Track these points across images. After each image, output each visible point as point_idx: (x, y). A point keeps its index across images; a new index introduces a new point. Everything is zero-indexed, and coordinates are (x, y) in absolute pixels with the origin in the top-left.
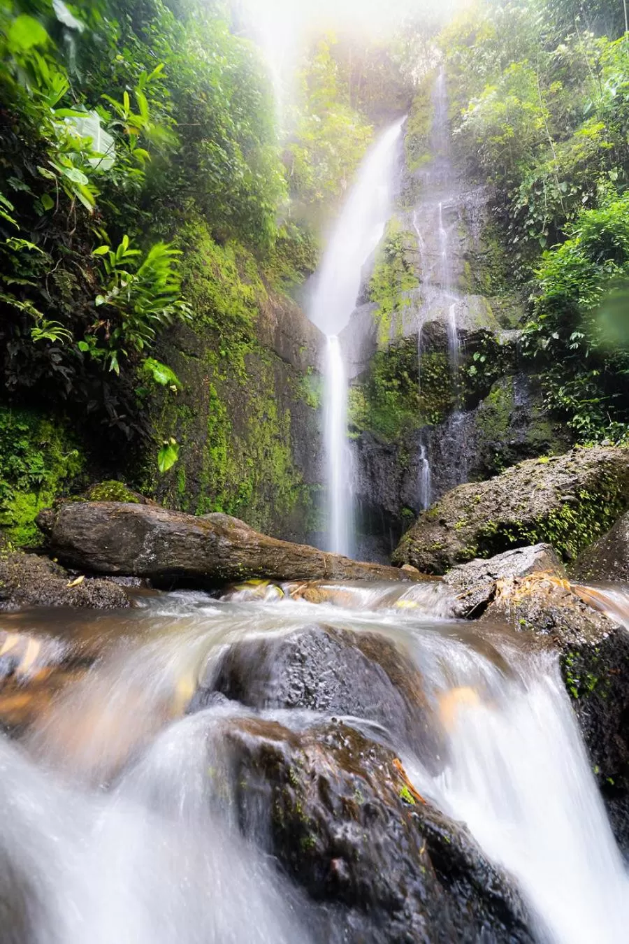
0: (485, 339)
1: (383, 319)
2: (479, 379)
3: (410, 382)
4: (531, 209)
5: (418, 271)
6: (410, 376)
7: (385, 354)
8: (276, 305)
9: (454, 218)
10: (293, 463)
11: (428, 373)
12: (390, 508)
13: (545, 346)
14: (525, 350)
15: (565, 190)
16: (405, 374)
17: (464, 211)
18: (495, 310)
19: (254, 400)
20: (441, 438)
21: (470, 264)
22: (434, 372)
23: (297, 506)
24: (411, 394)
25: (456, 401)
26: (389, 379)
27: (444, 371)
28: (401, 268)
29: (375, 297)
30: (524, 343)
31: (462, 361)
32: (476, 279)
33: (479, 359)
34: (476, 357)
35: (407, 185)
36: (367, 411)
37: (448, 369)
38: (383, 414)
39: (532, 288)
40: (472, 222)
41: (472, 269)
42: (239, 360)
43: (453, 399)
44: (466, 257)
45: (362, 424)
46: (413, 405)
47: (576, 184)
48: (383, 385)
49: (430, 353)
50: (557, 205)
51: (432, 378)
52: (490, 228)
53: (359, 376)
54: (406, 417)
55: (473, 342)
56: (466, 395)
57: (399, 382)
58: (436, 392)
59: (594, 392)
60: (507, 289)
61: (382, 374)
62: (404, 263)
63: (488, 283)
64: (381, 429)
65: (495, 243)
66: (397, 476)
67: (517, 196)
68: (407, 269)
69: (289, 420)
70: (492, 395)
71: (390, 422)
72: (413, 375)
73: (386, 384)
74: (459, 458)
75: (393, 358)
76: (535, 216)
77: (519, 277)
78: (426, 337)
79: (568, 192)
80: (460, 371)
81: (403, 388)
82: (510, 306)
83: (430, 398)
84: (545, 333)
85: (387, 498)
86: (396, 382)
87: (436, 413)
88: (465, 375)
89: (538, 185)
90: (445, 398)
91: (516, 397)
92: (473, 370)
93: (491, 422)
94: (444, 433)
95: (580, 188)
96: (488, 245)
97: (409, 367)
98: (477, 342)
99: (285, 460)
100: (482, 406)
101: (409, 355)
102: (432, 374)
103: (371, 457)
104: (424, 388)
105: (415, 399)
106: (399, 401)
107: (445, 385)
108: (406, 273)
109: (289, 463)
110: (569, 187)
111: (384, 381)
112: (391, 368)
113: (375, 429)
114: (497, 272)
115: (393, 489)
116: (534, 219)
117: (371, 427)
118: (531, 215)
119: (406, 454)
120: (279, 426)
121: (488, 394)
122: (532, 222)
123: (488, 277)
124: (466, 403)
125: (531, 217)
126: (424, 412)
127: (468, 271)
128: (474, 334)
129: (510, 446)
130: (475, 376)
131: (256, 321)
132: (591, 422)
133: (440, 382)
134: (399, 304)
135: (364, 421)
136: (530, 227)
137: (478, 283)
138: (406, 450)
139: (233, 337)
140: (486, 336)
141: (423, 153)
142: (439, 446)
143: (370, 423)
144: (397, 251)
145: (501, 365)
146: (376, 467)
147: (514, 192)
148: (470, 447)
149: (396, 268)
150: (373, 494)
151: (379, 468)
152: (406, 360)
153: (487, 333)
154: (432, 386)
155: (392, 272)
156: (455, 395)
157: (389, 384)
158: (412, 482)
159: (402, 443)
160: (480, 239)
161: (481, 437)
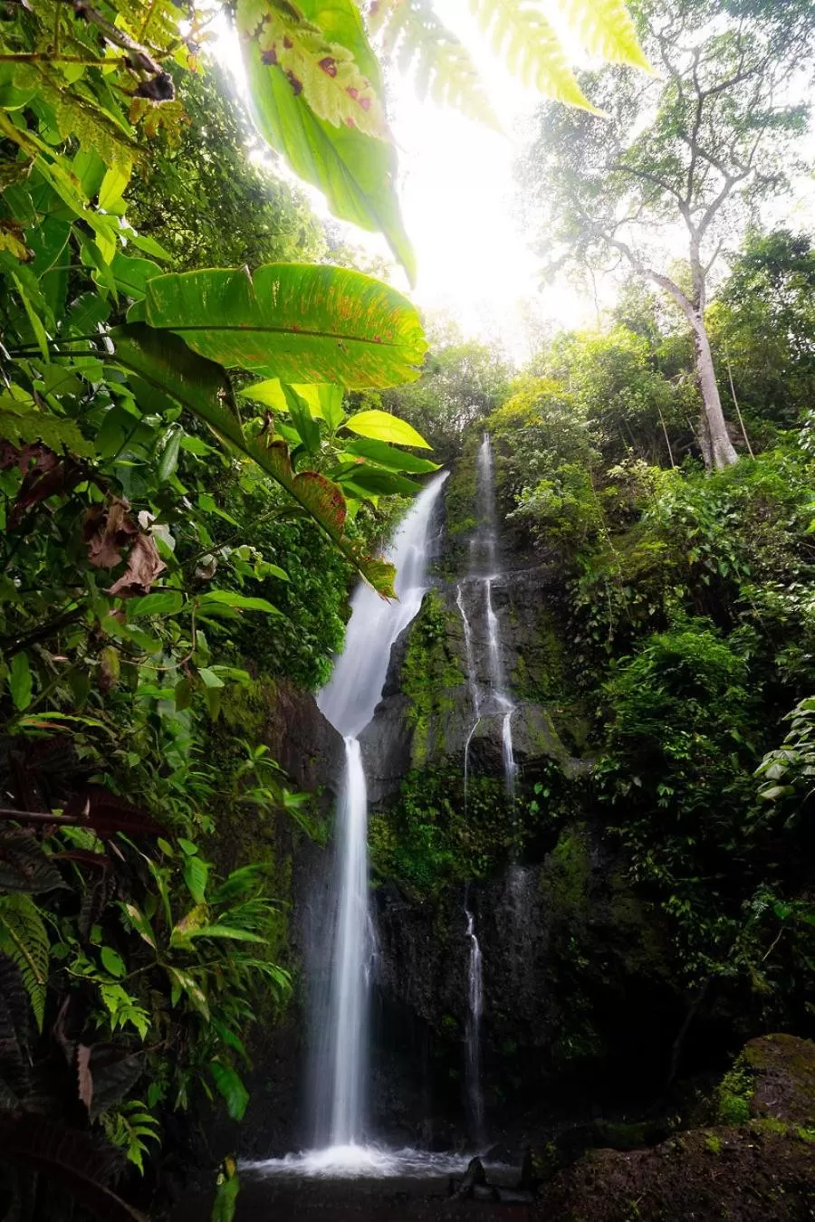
0: (549, 768)
1: (420, 723)
2: (541, 818)
3: (451, 813)
4: (594, 610)
5: (463, 663)
6: (453, 804)
7: (421, 774)
8: (285, 702)
9: (504, 599)
10: (290, 940)
11: (475, 803)
12: (424, 1012)
13: (625, 794)
14: (601, 792)
15: (629, 596)
16: (447, 803)
17: (515, 593)
18: (556, 719)
19: (247, 849)
20: (496, 907)
21: (524, 658)
22: (485, 803)
23: (289, 1009)
24: (452, 828)
25: (512, 845)
26: (424, 807)
27: (496, 803)
28: (442, 656)
29: (408, 689)
30: (599, 782)
31: (520, 791)
32: (531, 678)
33: (541, 793)
34: (537, 788)
35: (448, 549)
36: (392, 849)
37: (502, 801)
38: (414, 855)
39: (599, 699)
40: (526, 607)
41: (527, 665)
42: (231, 786)
43: (507, 841)
44: (519, 650)
45: (385, 867)
46: (454, 843)
47: (641, 591)
48: (416, 815)
49: (479, 777)
50: (622, 610)
51: (479, 809)
52: (546, 618)
53: (384, 799)
54: (445, 861)
55: (533, 770)
56: (524, 838)
57: (438, 813)
58: (484, 827)
59: (691, 866)
60: (568, 694)
61: (415, 799)
62: (447, 651)
63: (546, 684)
64: (411, 878)
65: (552, 636)
66: (434, 959)
67: (576, 590)
68: (450, 659)
69: (290, 871)
70: (561, 846)
71: (423, 866)
72: (456, 804)
73: (420, 814)
74: (520, 940)
75: (432, 780)
76: (598, 617)
77: (582, 683)
78: (474, 756)
79: (633, 599)
80: (517, 804)
81: (442, 821)
82: (573, 717)
83: (476, 836)
84: (624, 775)
85: (420, 996)
86: (433, 812)
87: (485, 857)
88: (524, 811)
89: (600, 585)
90: (497, 837)
91: (592, 854)
92: (534, 806)
93: (561, 886)
94: (499, 898)
95: (645, 596)
96: (544, 637)
97: (451, 793)
98: (538, 770)
99: (280, 937)
100: (550, 861)
101: (453, 777)
102: (481, 805)
103: (397, 926)
104: (471, 822)
105: (457, 836)
106: (437, 838)
107: (497, 820)
108: (448, 664)
109: (285, 942)
110: (634, 594)
111: (417, 809)
112: (429, 793)
113: (402, 877)
114: (556, 671)
115: (430, 980)
116: (598, 621)
117: (397, 872)
118: (594, 616)
119: (447, 925)
120: (276, 883)
121: (555, 845)
122: (595, 624)
123: (545, 676)
124: (525, 850)
125: (594, 618)
126: (469, 854)
127: (522, 668)
128: (534, 760)
129: (589, 927)
130: (537, 814)
131: (260, 731)
132: (692, 909)
133: (491, 815)
134: (439, 705)
135: (388, 862)
136: (593, 629)
137: (533, 683)
138: (448, 920)
139: (227, 752)
140: (551, 764)
141: (466, 516)
142: (494, 917)
143: (396, 867)
144: (437, 636)
145: (570, 805)
146: (405, 942)
147: (572, 584)
148: (535, 922)
149: (436, 656)
150: (399, 986)
151: (408, 944)
152: (448, 784)
153: (552, 760)
154: (480, 820)
155: (430, 661)
156: (511, 835)
157: (424, 814)
158: (455, 971)
159: (442, 907)
160: (534, 628)
161: (548, 907)
